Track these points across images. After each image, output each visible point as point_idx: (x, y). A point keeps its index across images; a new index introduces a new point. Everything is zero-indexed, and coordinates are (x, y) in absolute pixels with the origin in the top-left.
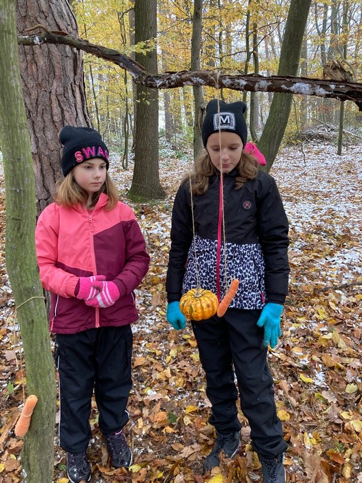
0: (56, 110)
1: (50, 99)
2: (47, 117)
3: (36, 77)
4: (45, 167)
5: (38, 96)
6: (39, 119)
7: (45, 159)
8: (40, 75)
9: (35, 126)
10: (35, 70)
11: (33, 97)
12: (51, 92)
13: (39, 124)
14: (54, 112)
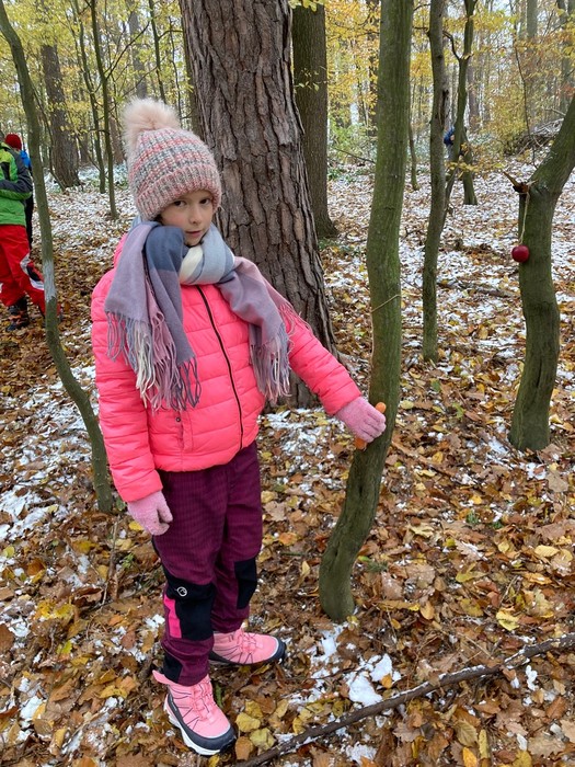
0: (262, 99)
1: (255, 83)
2: (250, 109)
3: (236, 51)
4: (246, 180)
5: (238, 80)
6: (239, 112)
7: (247, 168)
8: (243, 48)
9: (233, 122)
10: (235, 42)
11: (231, 82)
12: (255, 74)
13: (240, 119)
14: (259, 102)
